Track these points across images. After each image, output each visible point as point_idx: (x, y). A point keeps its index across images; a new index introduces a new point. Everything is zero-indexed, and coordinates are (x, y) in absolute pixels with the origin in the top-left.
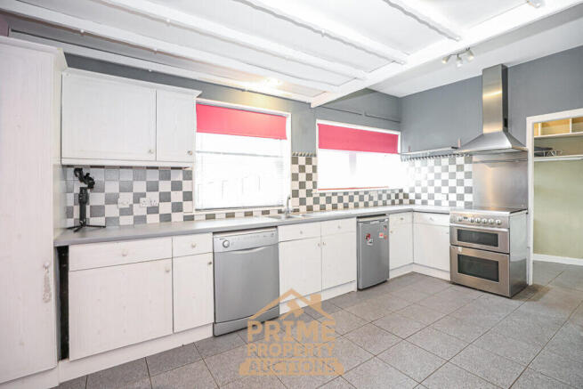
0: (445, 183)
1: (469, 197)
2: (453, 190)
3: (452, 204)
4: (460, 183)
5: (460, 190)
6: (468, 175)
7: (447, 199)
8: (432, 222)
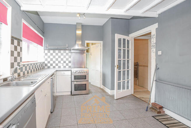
0: (62, 59)
1: (70, 64)
2: (65, 62)
3: (65, 67)
4: (67, 59)
5: (67, 62)
6: (70, 57)
7: (63, 65)
8: (64, 74)
